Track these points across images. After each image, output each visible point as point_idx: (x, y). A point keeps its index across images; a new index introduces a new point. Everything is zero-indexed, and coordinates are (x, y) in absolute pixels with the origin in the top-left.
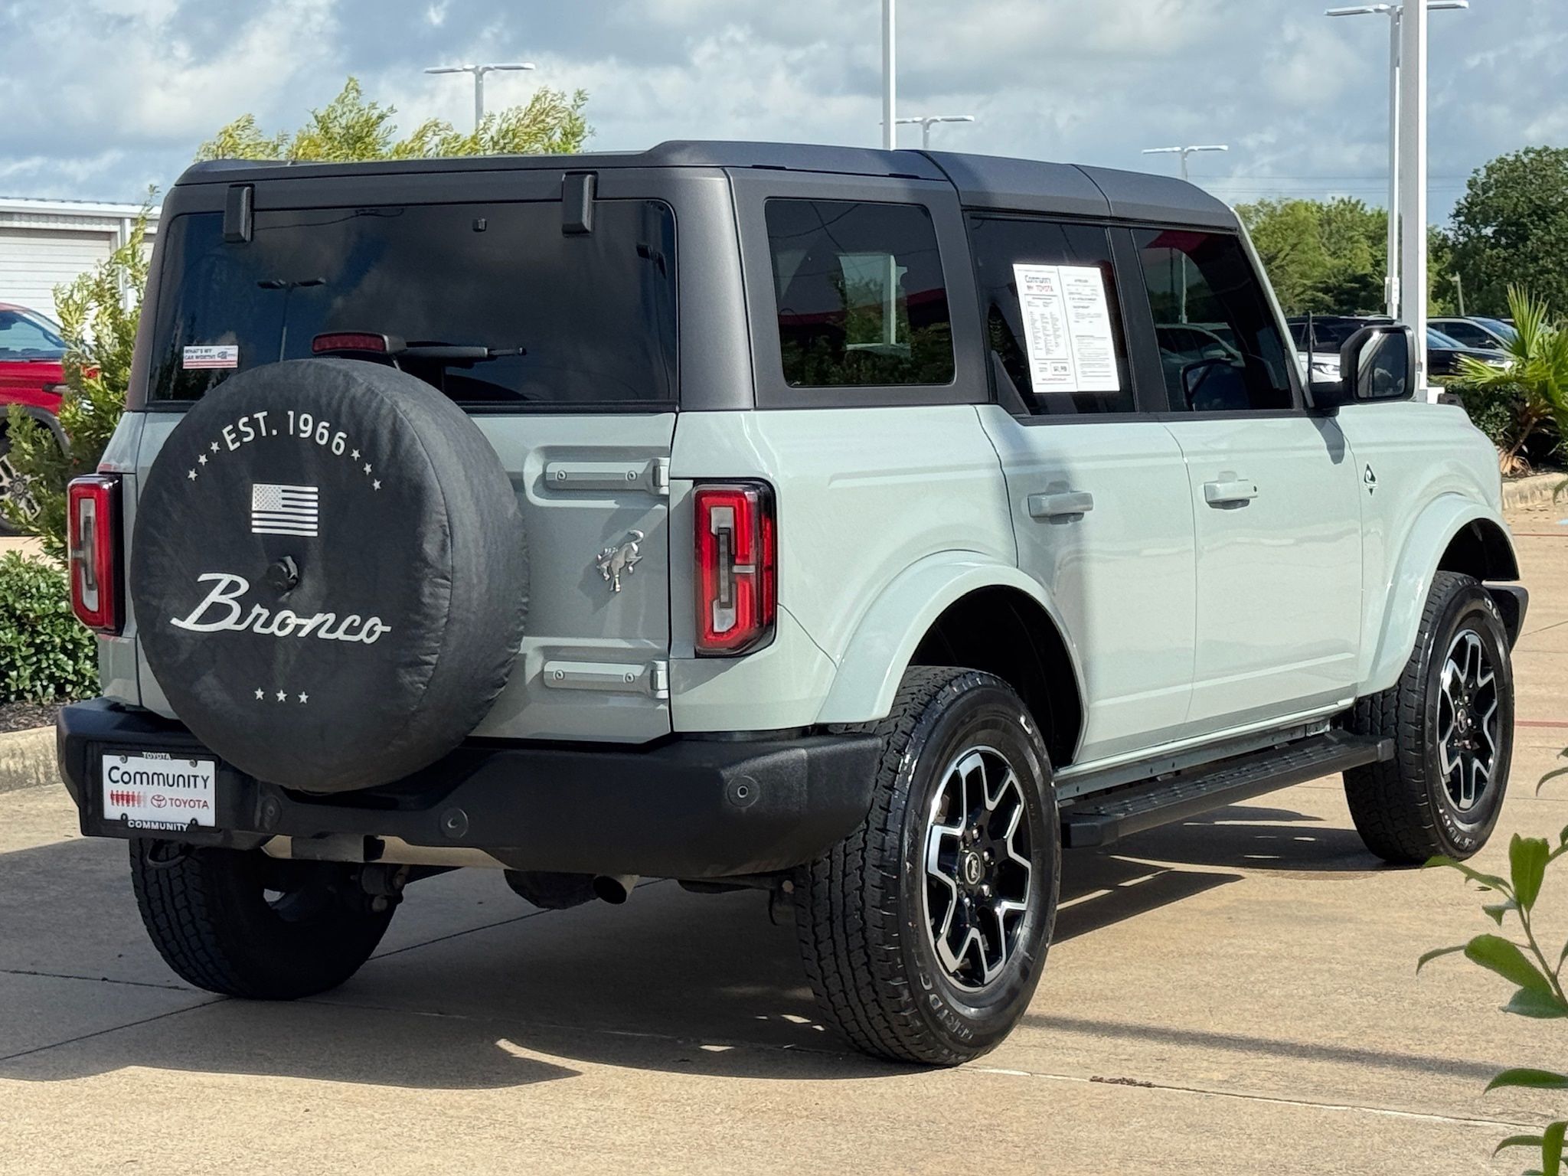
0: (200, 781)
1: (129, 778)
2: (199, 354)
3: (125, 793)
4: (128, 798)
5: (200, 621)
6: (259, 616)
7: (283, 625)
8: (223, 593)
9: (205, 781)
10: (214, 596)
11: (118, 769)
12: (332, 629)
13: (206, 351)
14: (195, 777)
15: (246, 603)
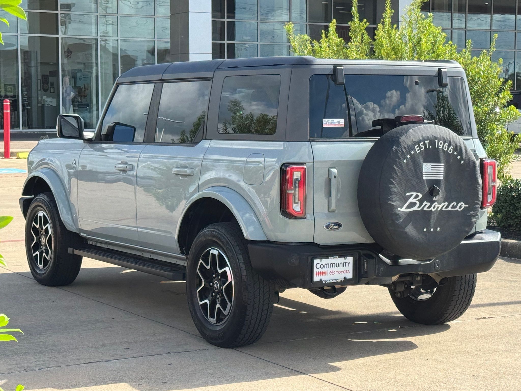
0: (347, 264)
1: (323, 266)
2: (329, 122)
3: (321, 272)
4: (323, 273)
5: (406, 208)
6: (426, 205)
7: (434, 207)
8: (414, 199)
9: (349, 264)
10: (411, 200)
11: (318, 264)
12: (447, 207)
13: (332, 121)
14: (346, 263)
15: (421, 201)
